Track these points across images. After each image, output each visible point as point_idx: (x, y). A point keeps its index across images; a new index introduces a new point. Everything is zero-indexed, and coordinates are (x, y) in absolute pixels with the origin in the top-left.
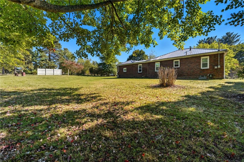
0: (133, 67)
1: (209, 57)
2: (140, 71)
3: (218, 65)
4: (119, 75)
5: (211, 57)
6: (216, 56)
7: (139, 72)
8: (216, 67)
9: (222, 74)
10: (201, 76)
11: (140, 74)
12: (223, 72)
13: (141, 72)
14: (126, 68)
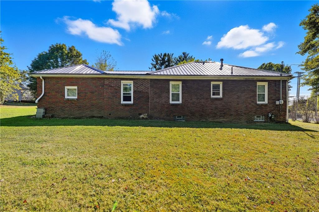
0: (103, 85)
1: (267, 83)
2: (127, 98)
3: (280, 100)
4: (46, 109)
5: (271, 84)
6: (277, 83)
7: (122, 102)
8: (277, 103)
9: (284, 114)
10: (257, 117)
11: (127, 108)
12: (285, 111)
13: (132, 102)
14: (76, 87)
